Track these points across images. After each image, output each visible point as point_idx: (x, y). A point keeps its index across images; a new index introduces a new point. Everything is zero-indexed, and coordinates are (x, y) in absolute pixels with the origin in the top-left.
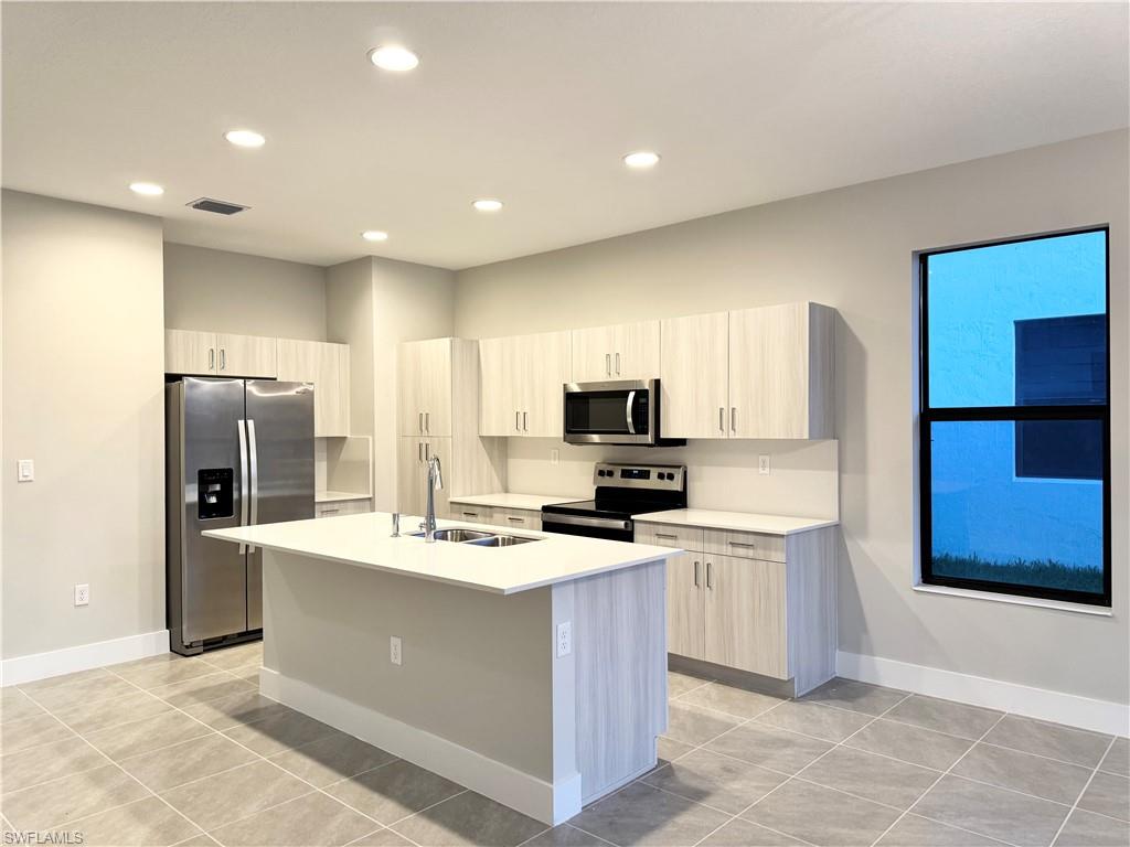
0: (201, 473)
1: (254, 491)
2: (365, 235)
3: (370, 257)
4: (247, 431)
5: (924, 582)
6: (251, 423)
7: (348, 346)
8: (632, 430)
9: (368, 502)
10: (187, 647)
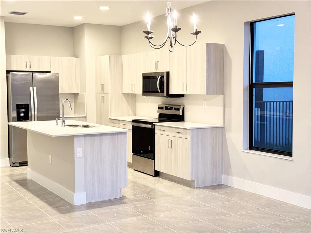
0: (18, 105)
1: (36, 113)
2: (74, 18)
3: (84, 23)
4: (34, 91)
5: (250, 149)
6: (35, 88)
7: (79, 58)
8: (160, 92)
9: (84, 118)
10: (14, 164)
